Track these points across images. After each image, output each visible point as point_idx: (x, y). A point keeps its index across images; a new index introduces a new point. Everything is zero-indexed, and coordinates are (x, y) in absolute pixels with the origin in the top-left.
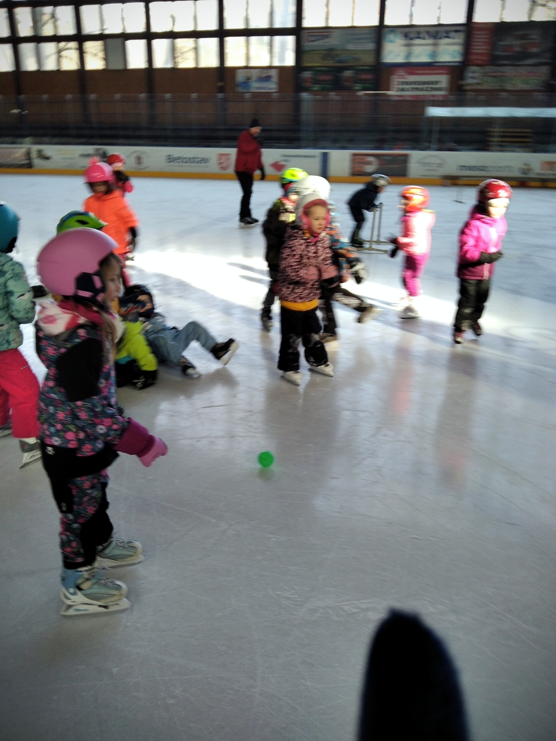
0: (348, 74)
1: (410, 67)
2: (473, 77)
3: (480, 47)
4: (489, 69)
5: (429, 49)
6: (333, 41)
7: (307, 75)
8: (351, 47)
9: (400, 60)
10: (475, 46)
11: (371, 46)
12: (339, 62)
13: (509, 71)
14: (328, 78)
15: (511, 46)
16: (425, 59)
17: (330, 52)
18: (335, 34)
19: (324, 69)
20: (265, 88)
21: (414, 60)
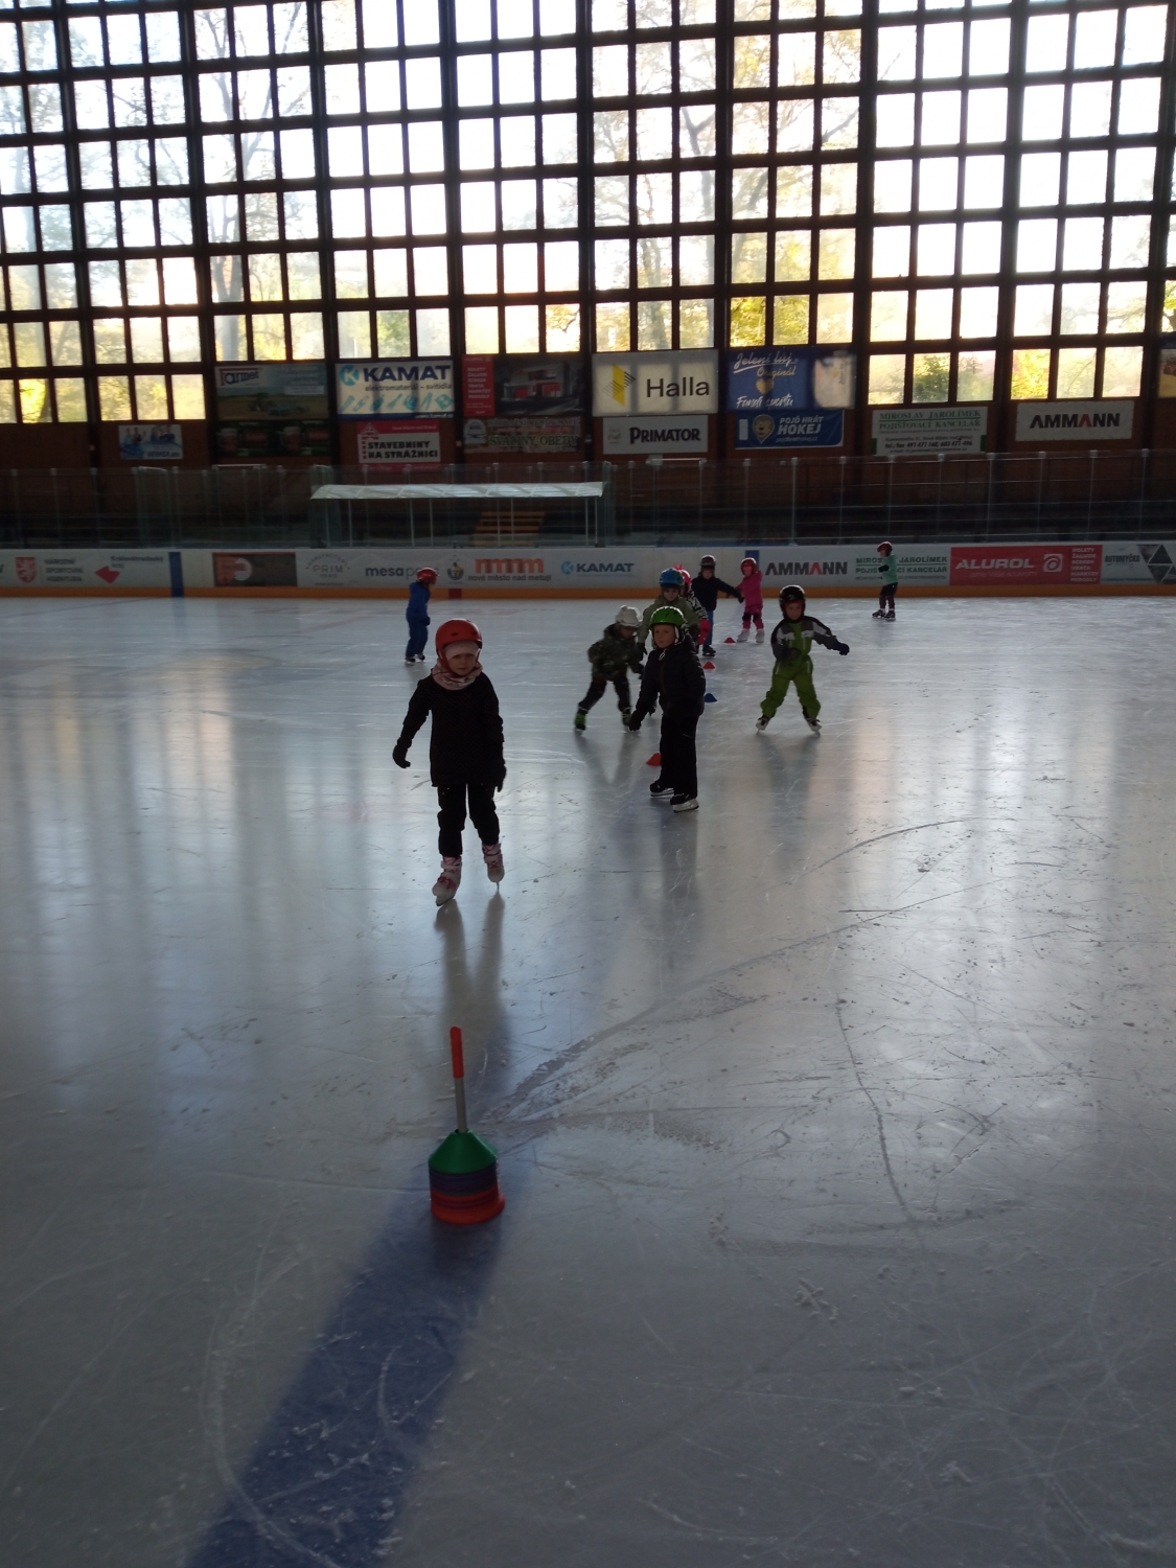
0: (290, 431)
1: (382, 421)
2: (475, 434)
3: (478, 390)
4: (493, 422)
5: (407, 393)
6: (263, 382)
7: (227, 433)
8: (289, 391)
9: (367, 410)
10: (472, 389)
11: (321, 390)
12: (275, 413)
13: (525, 426)
14: (260, 437)
15: (525, 389)
16: (401, 408)
17: (260, 399)
18: (263, 372)
19: (254, 424)
20: (163, 454)
21: (384, 410)
